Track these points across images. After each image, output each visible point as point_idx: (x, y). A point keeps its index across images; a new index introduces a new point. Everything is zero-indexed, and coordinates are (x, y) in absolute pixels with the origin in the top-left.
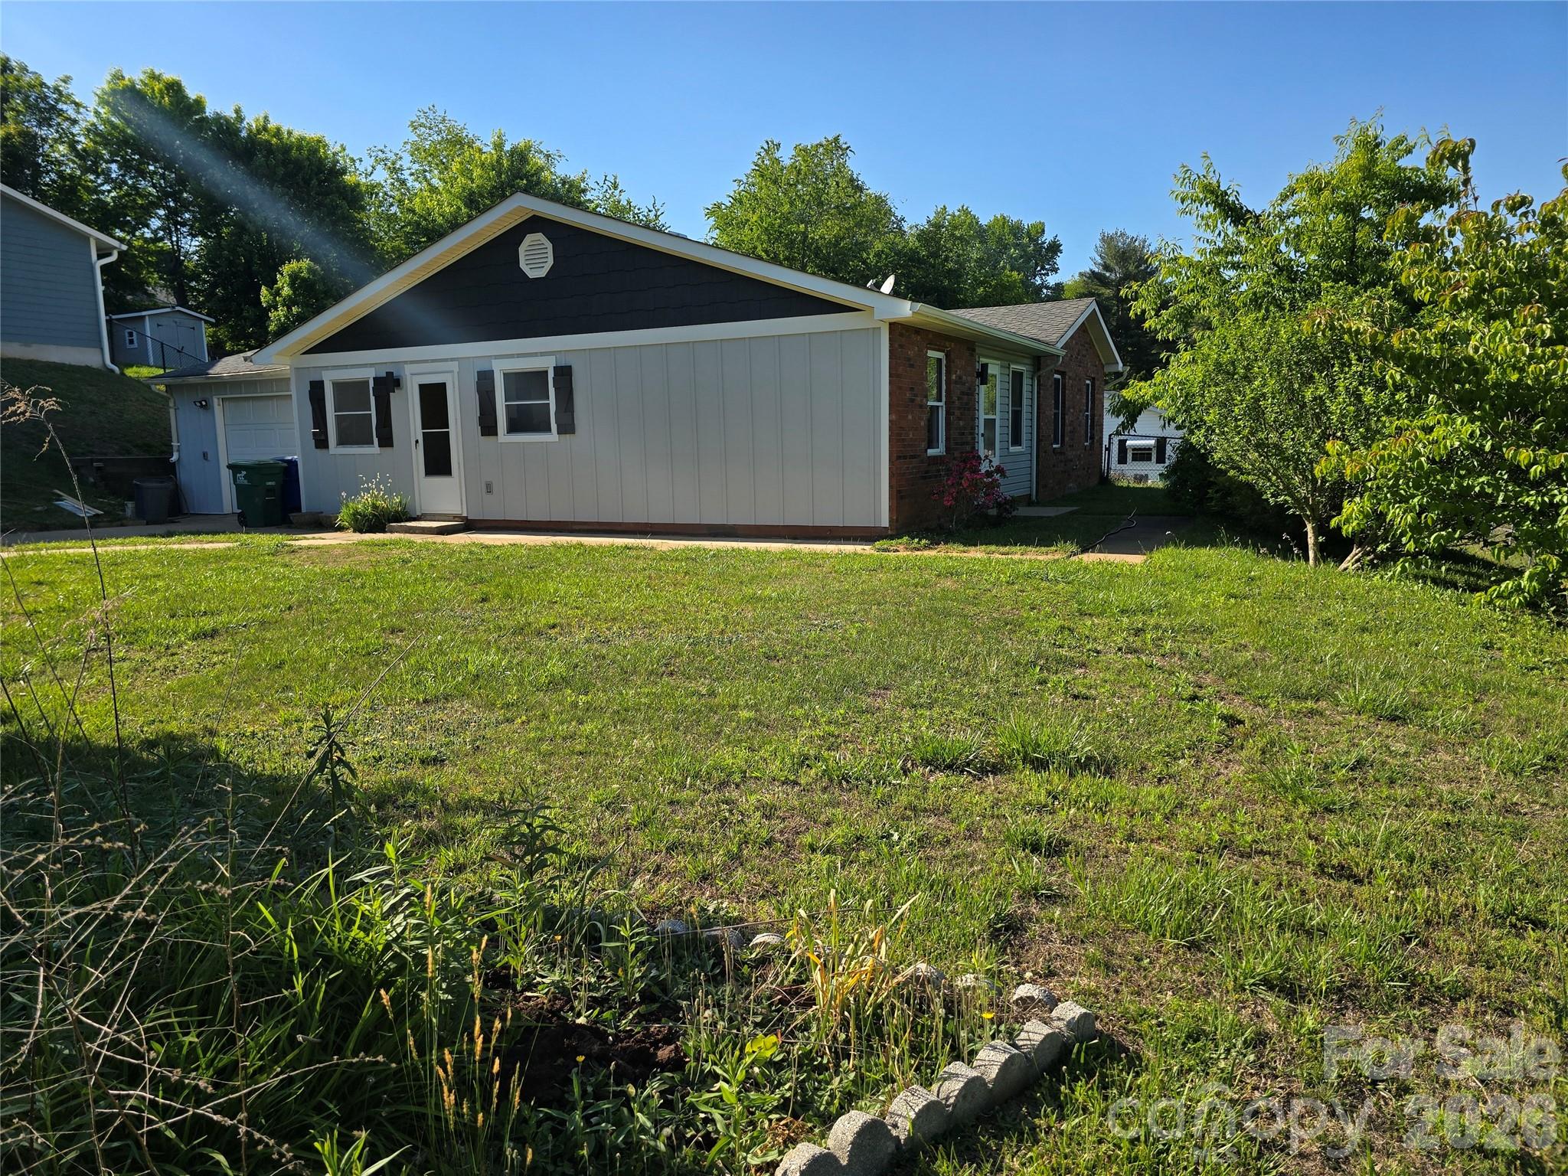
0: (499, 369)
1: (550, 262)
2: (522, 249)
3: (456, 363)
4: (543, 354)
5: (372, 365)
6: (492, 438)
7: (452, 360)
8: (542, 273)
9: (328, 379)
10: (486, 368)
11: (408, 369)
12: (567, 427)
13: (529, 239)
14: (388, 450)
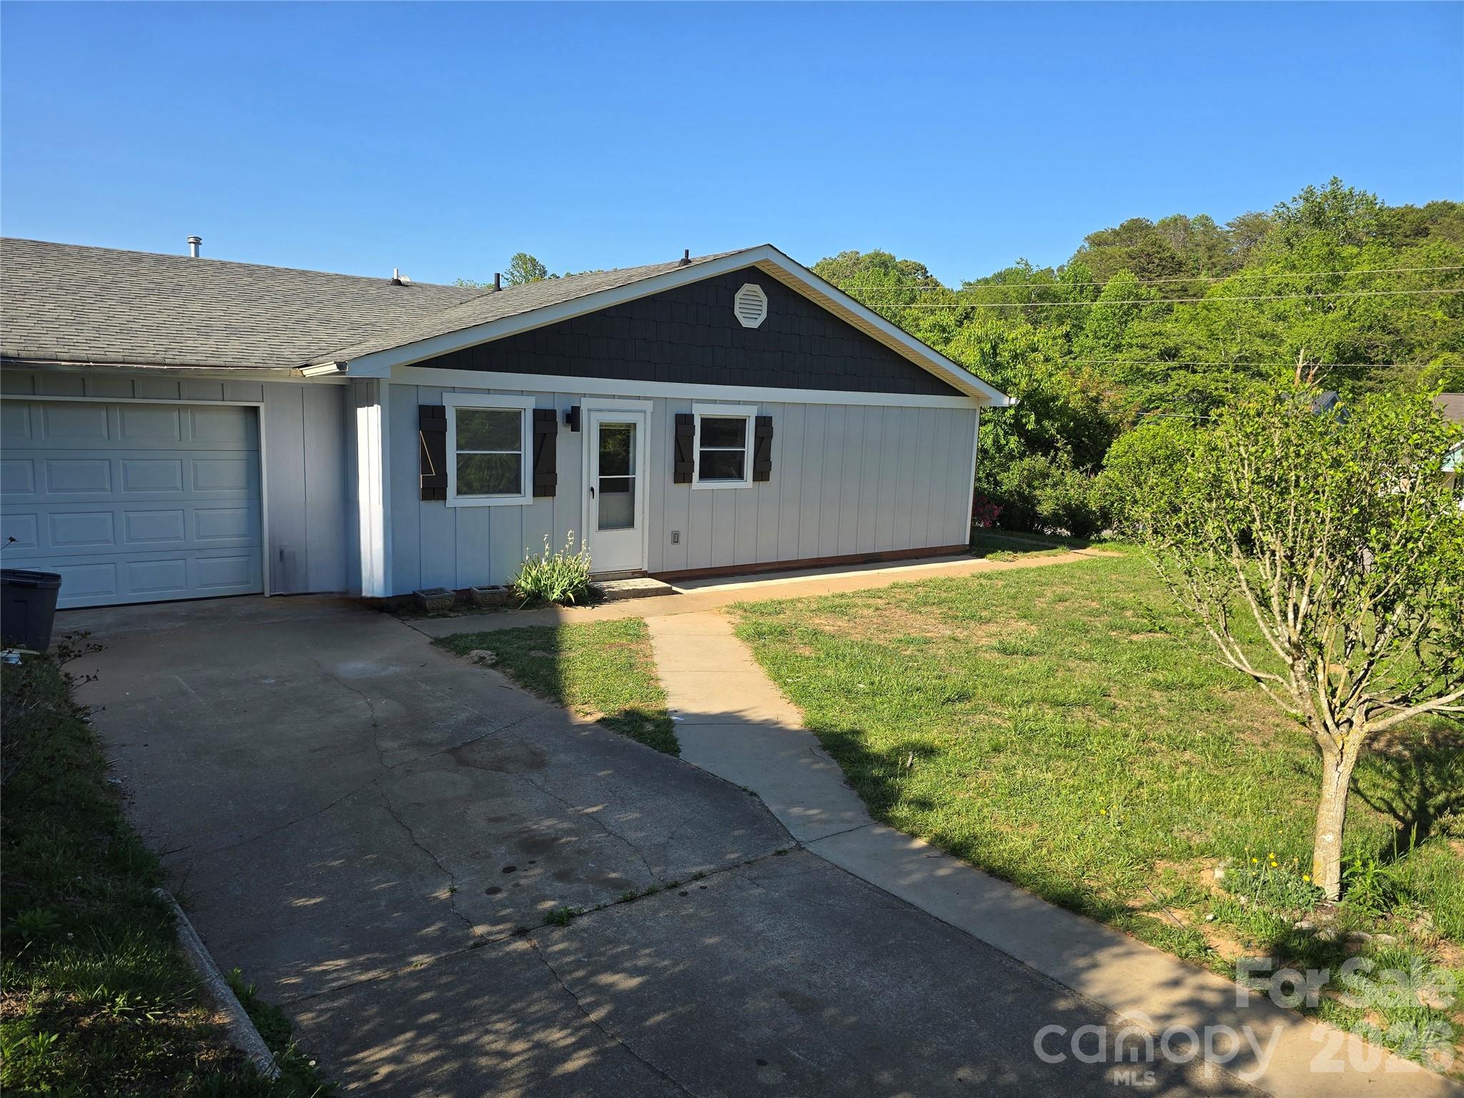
0: (699, 412)
1: (764, 315)
2: (738, 296)
3: (650, 403)
4: (745, 403)
5: (530, 393)
6: (684, 486)
7: (646, 398)
8: (755, 324)
9: (452, 405)
10: (684, 411)
11: (585, 405)
12: (762, 474)
13: (747, 288)
14: (545, 501)
